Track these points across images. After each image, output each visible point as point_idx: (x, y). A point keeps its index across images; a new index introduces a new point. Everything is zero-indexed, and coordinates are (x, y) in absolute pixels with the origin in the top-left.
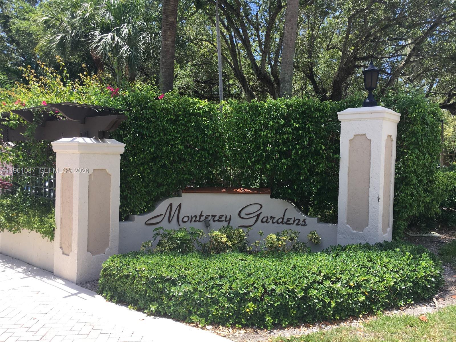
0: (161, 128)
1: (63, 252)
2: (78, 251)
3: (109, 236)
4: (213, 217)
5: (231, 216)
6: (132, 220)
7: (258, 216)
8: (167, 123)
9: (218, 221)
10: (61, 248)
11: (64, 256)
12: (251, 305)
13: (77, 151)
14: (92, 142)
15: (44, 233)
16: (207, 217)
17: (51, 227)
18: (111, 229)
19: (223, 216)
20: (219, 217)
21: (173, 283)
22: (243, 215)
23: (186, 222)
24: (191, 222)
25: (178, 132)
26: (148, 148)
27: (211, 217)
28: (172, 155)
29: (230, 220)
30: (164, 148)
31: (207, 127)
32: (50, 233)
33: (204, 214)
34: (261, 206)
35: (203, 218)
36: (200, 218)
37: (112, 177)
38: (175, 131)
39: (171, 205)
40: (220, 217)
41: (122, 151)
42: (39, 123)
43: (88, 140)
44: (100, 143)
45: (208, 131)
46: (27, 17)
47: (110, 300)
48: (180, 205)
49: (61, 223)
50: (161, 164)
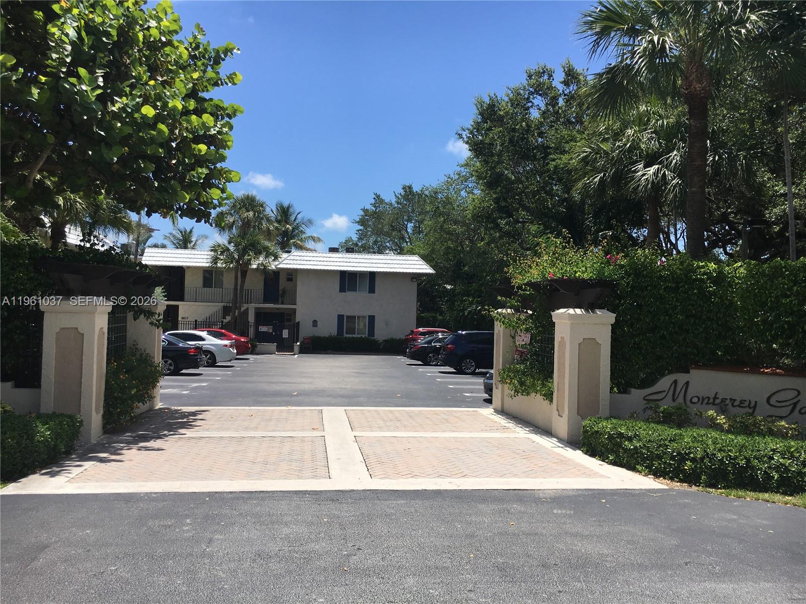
0: (659, 296)
1: (559, 414)
2: (568, 413)
3: (599, 404)
4: (732, 402)
5: (756, 402)
6: (629, 393)
7: (795, 404)
8: (665, 291)
9: (739, 406)
10: (557, 410)
11: (559, 417)
12: (688, 463)
13: (568, 322)
14: (581, 313)
15: (544, 395)
16: (724, 400)
17: (549, 391)
18: (601, 397)
19: (745, 401)
20: (740, 402)
21: (630, 439)
22: (773, 401)
23: (695, 403)
24: (702, 404)
25: (677, 300)
26: (644, 318)
27: (729, 401)
28: (672, 325)
29: (755, 407)
30: (662, 318)
31: (714, 293)
32: (549, 396)
33: (720, 397)
34: (799, 393)
35: (717, 401)
36: (714, 401)
37: (602, 346)
38: (675, 300)
39: (675, 382)
40: (742, 402)
41: (613, 321)
42: (546, 294)
43: (578, 311)
44: (589, 314)
45: (715, 299)
46: (567, 149)
47: (586, 453)
48: (687, 383)
49: (558, 387)
50: (660, 335)
